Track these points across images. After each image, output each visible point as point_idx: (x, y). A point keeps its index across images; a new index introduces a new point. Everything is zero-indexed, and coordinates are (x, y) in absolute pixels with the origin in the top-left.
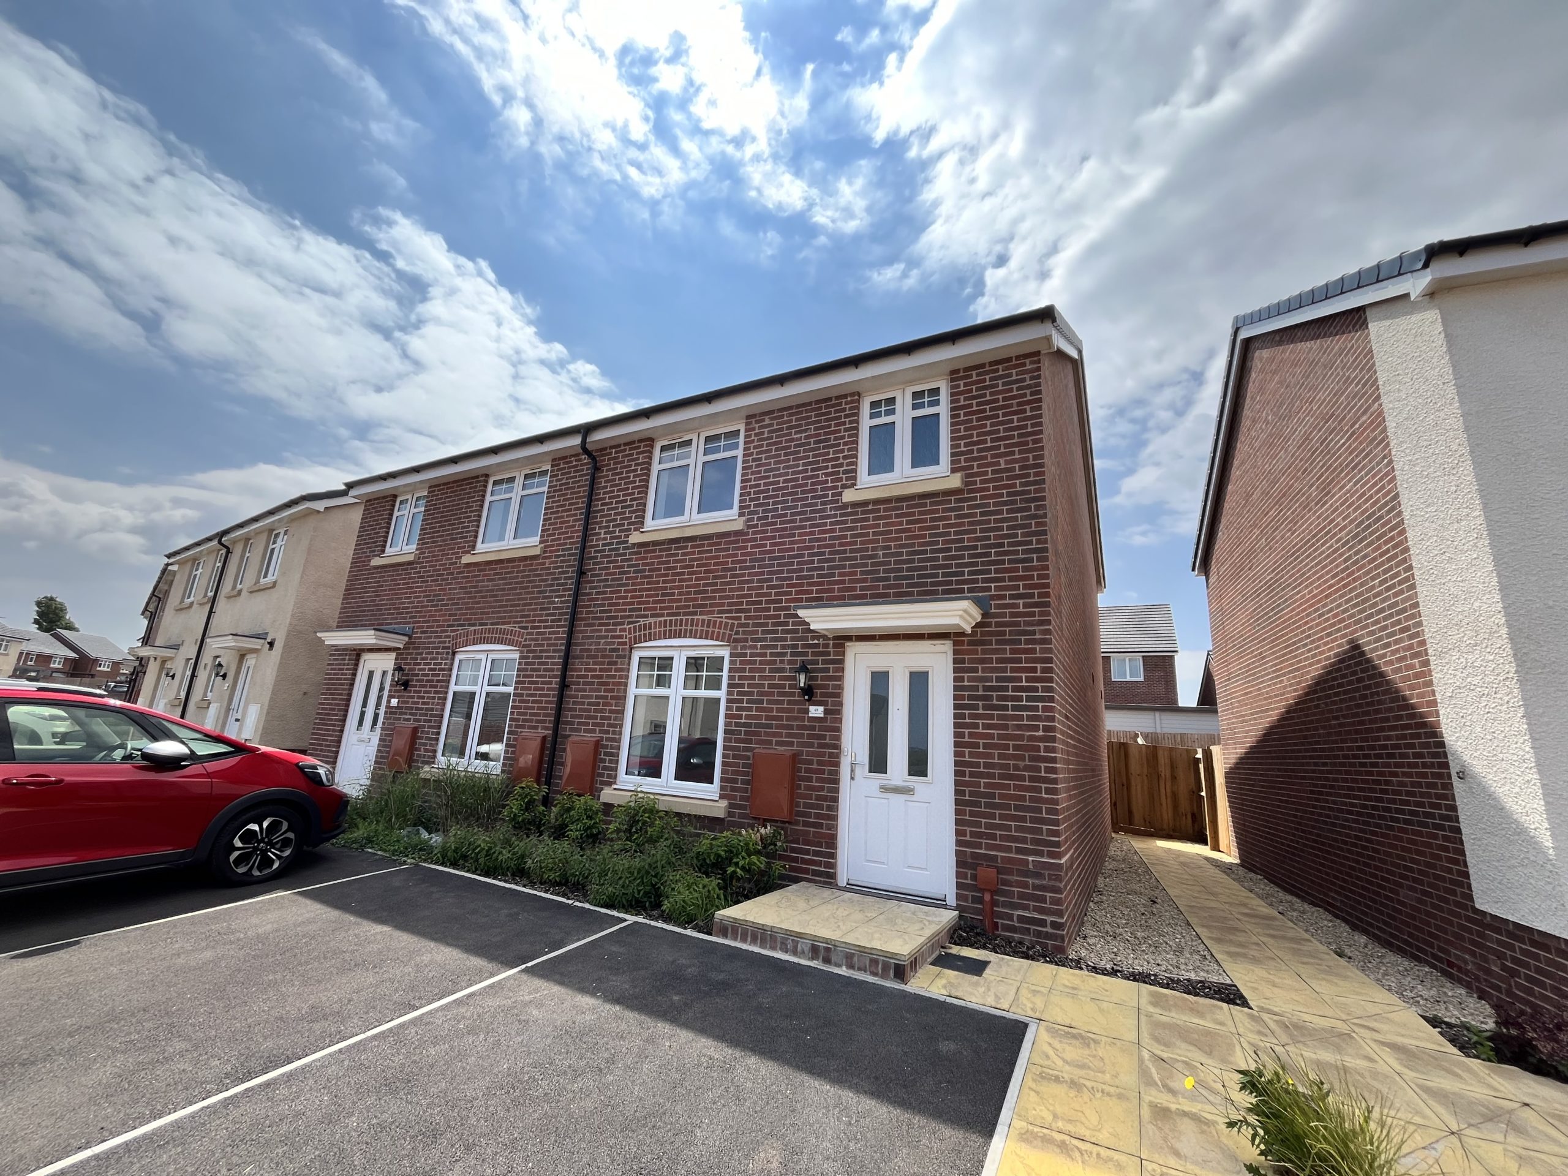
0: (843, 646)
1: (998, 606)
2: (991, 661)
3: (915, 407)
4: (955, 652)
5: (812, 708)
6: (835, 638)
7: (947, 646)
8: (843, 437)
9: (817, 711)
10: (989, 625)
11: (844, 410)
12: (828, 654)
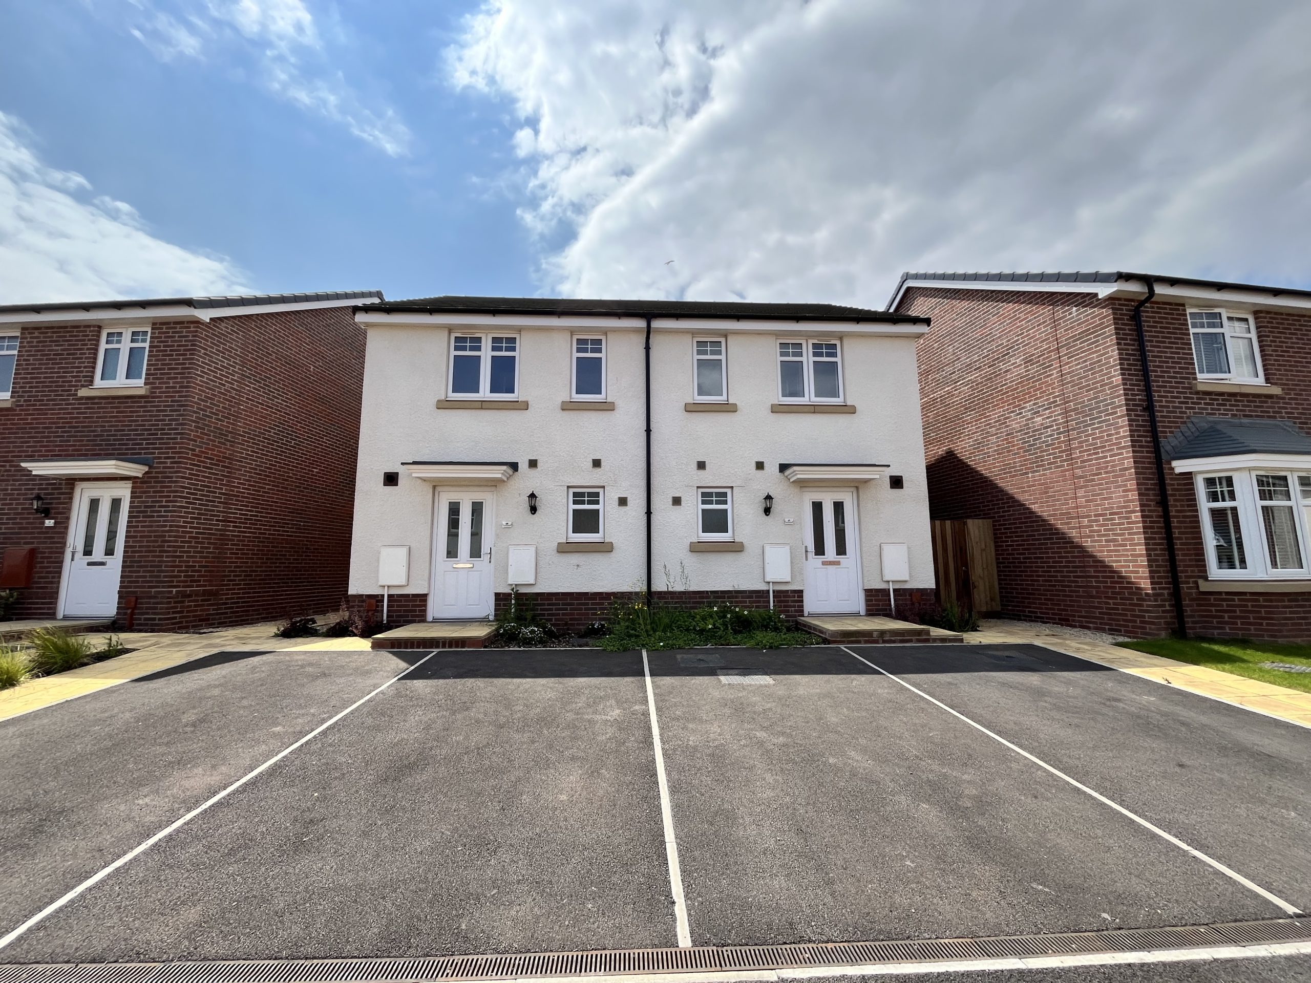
0: (73, 484)
1: (157, 463)
2: (149, 492)
3: (132, 341)
4: (133, 488)
5: (47, 521)
6: (67, 479)
7: (129, 485)
8: (85, 354)
9: (49, 523)
10: (151, 473)
11: (88, 336)
12: (61, 489)
